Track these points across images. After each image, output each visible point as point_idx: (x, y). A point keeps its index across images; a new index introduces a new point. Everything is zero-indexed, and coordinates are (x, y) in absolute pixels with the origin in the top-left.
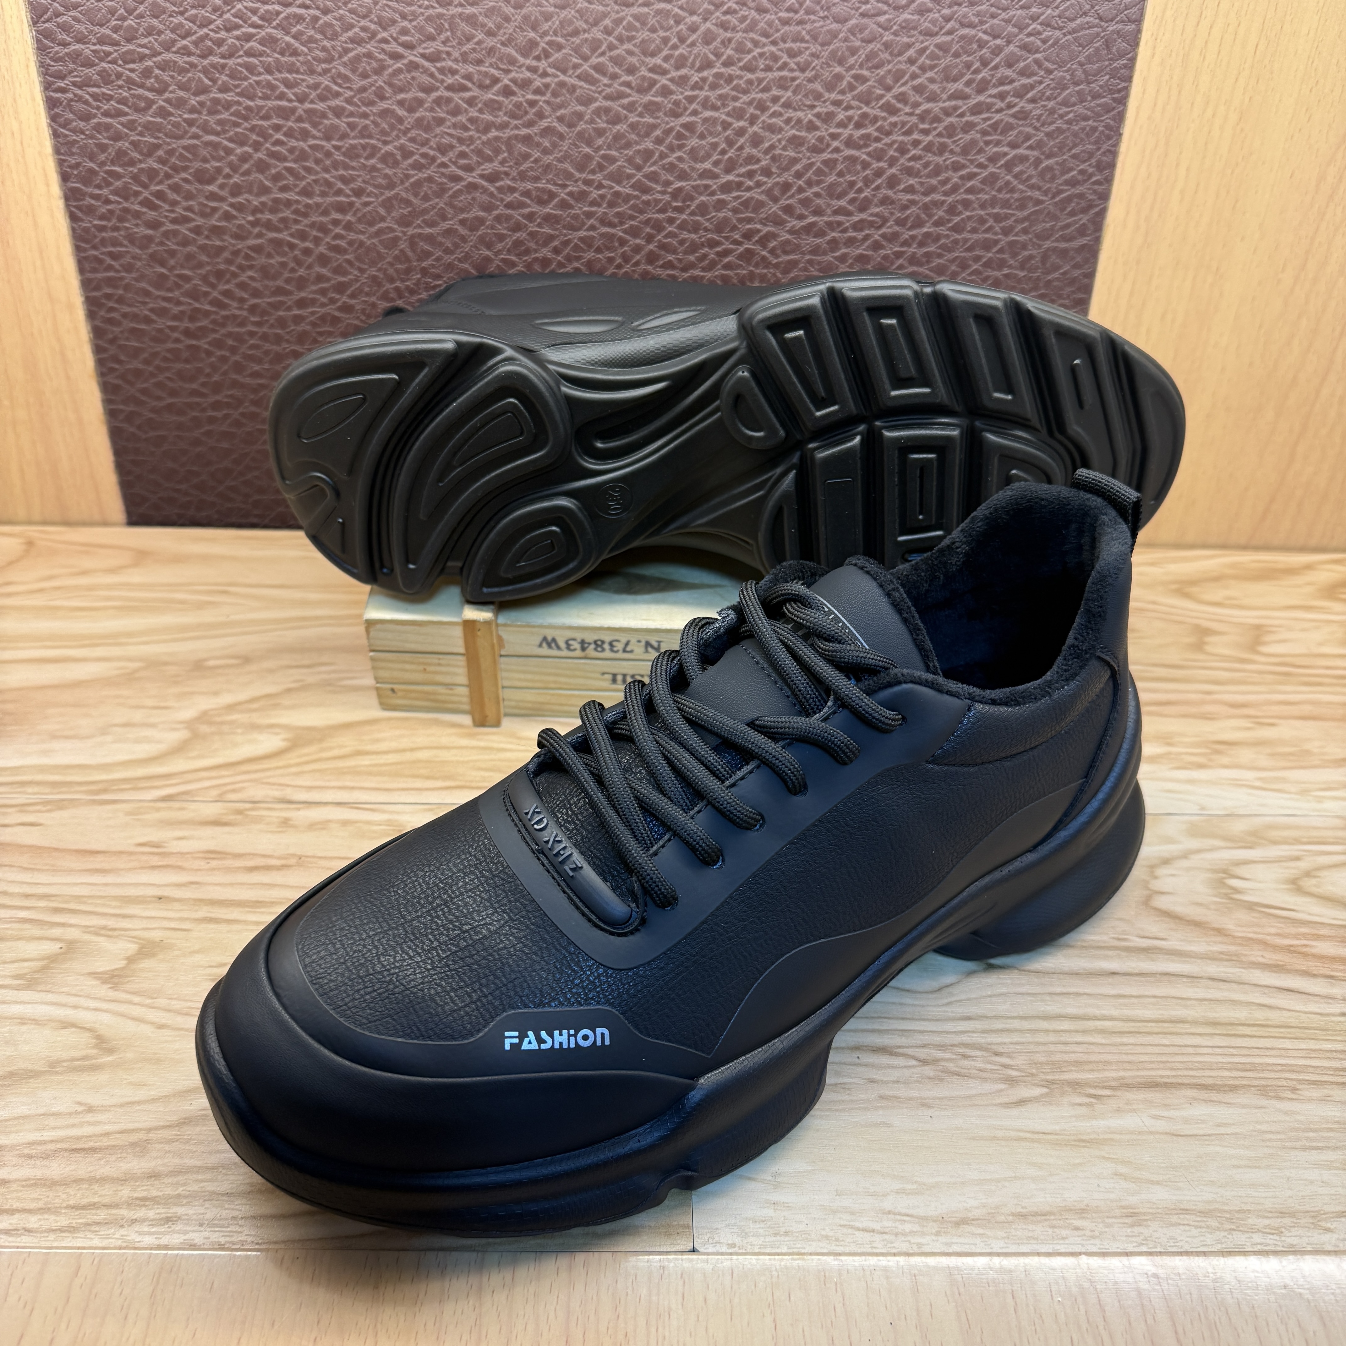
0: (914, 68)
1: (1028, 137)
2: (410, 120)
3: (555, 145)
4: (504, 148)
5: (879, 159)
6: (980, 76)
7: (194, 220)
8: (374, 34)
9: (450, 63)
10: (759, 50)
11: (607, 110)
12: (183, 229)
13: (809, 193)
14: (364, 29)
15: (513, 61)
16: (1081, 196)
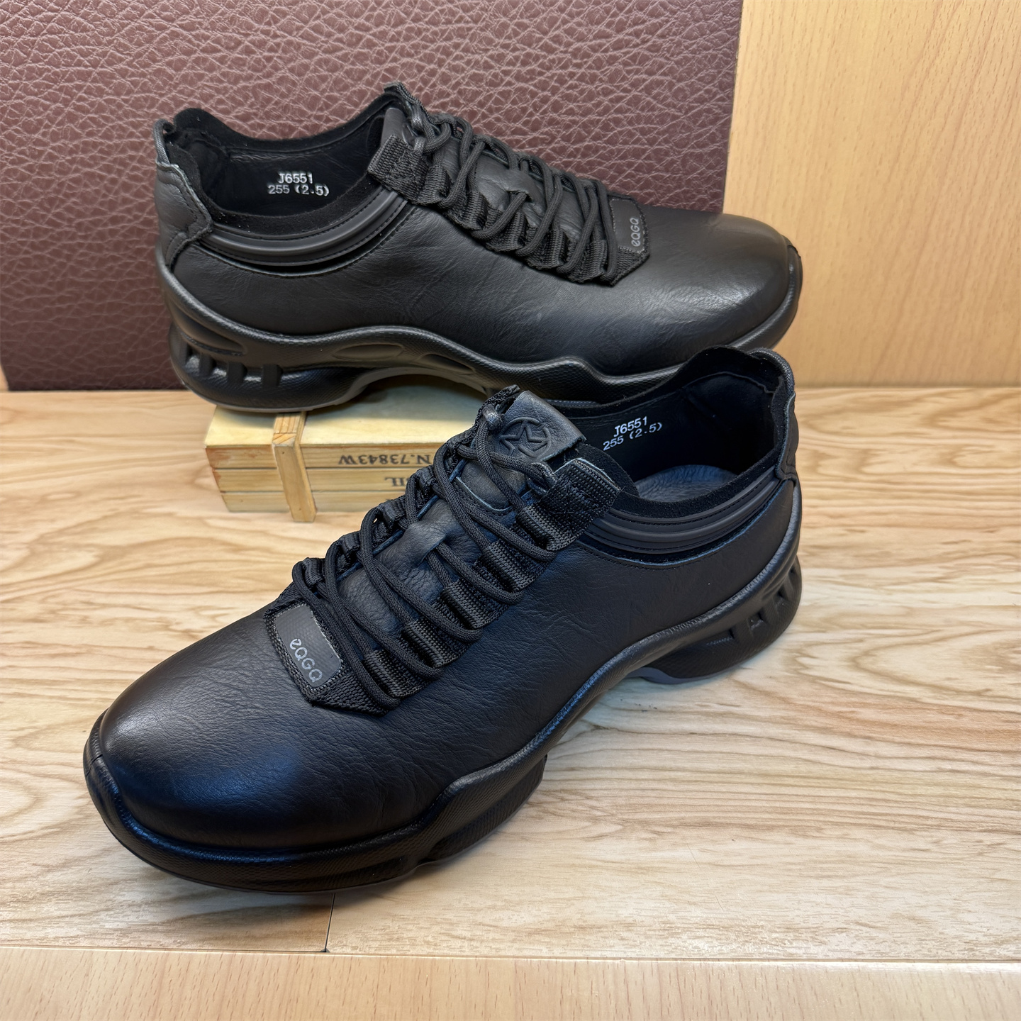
0: (563, 15)
1: (661, 66)
2: (178, 76)
3: (289, 91)
4: (251, 94)
5: (544, 90)
6: (618, 19)
7: (27, 161)
8: (142, 12)
9: (202, 31)
10: (440, 8)
11: (327, 62)
12: (20, 168)
13: (491, 118)
14: (134, 8)
15: (250, 27)
16: (709, 111)
